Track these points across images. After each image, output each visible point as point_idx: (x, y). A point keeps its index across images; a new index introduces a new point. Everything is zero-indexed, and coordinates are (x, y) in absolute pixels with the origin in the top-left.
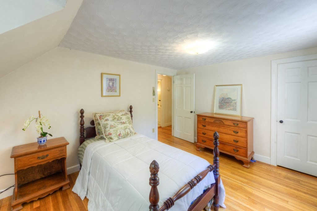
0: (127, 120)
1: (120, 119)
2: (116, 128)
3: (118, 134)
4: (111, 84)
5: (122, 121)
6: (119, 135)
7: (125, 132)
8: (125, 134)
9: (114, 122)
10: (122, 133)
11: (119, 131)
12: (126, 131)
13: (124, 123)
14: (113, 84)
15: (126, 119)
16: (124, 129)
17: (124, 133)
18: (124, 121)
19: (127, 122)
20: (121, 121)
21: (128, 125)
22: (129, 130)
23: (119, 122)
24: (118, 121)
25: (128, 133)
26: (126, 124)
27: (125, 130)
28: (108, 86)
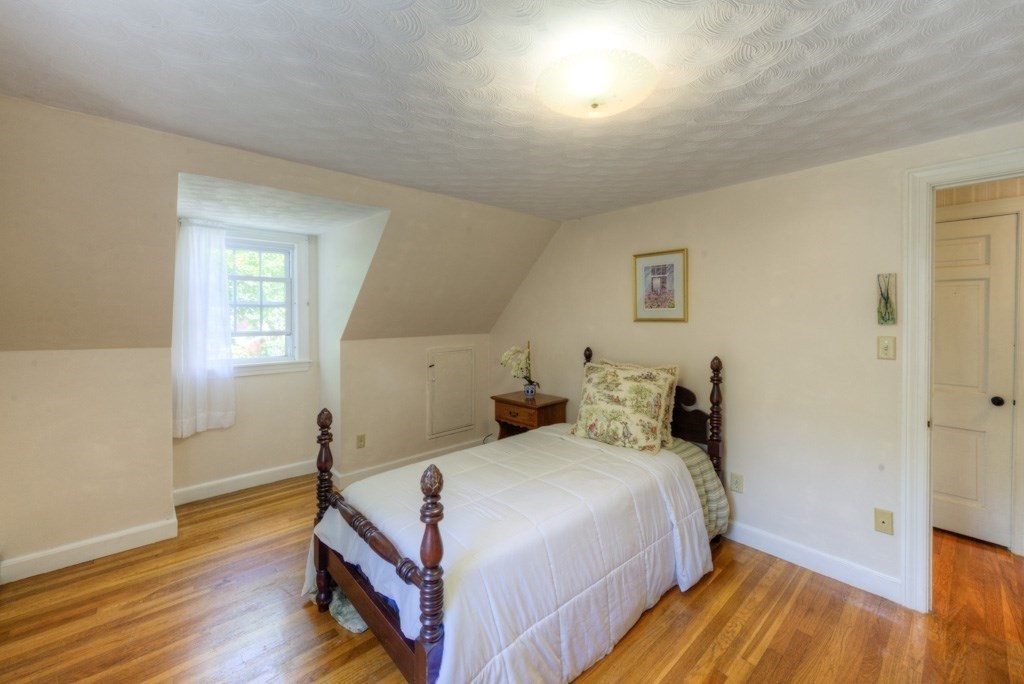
0: (633, 395)
1: (613, 386)
2: (594, 406)
3: (590, 423)
4: (657, 282)
5: (615, 394)
6: (592, 427)
7: (608, 426)
8: (608, 432)
9: (595, 390)
10: (599, 425)
11: (594, 417)
12: (613, 427)
13: (617, 401)
14: (664, 281)
15: (630, 392)
16: (609, 418)
17: (605, 428)
18: (621, 395)
19: (628, 403)
20: (611, 393)
21: (628, 410)
22: (621, 427)
23: (605, 394)
24: (606, 392)
25: (615, 433)
26: (624, 405)
27: (610, 421)
28: (650, 290)
